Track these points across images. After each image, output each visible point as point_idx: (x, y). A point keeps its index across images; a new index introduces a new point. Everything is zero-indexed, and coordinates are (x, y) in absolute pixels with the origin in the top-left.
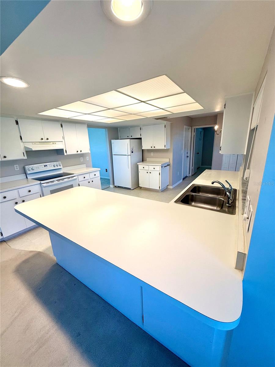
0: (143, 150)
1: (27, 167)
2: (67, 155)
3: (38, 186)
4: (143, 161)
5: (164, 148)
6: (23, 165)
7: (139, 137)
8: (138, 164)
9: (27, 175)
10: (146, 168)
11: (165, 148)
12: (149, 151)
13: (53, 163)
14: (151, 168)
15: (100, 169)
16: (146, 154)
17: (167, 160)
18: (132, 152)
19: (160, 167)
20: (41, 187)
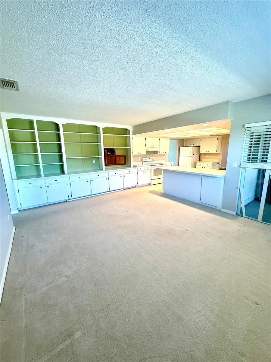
0: (200, 153)
1: (144, 158)
2: (160, 154)
3: (150, 166)
4: (199, 161)
5: (215, 152)
6: (142, 158)
7: (199, 145)
8: (196, 162)
9: (143, 162)
10: (202, 164)
11: (217, 153)
12: (204, 154)
13: (152, 158)
14: (206, 164)
15: (174, 163)
16: (202, 157)
17: (217, 161)
18: (193, 154)
19: (212, 164)
20: (151, 167)
